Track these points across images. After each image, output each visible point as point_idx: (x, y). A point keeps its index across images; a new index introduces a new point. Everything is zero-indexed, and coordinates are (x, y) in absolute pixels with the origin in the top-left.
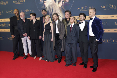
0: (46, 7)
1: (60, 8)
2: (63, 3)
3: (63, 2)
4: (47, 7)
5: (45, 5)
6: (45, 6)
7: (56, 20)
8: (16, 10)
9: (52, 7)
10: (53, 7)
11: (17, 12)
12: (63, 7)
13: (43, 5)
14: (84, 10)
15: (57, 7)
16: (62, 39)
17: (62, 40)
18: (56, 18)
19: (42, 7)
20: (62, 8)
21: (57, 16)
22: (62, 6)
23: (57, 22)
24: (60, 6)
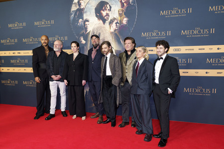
0: (88, 32)
1: (112, 33)
2: (116, 26)
3: (118, 24)
4: (90, 32)
5: (86, 29)
6: (86, 31)
7: (107, 54)
8: (44, 38)
9: (98, 32)
10: (100, 31)
11: (46, 41)
12: (116, 32)
13: (83, 29)
14: (153, 37)
15: (107, 31)
16: (117, 85)
17: (118, 88)
18: (106, 50)
19: (82, 32)
20: (116, 34)
21: (109, 47)
22: (115, 30)
23: (109, 56)
24: (112, 30)
